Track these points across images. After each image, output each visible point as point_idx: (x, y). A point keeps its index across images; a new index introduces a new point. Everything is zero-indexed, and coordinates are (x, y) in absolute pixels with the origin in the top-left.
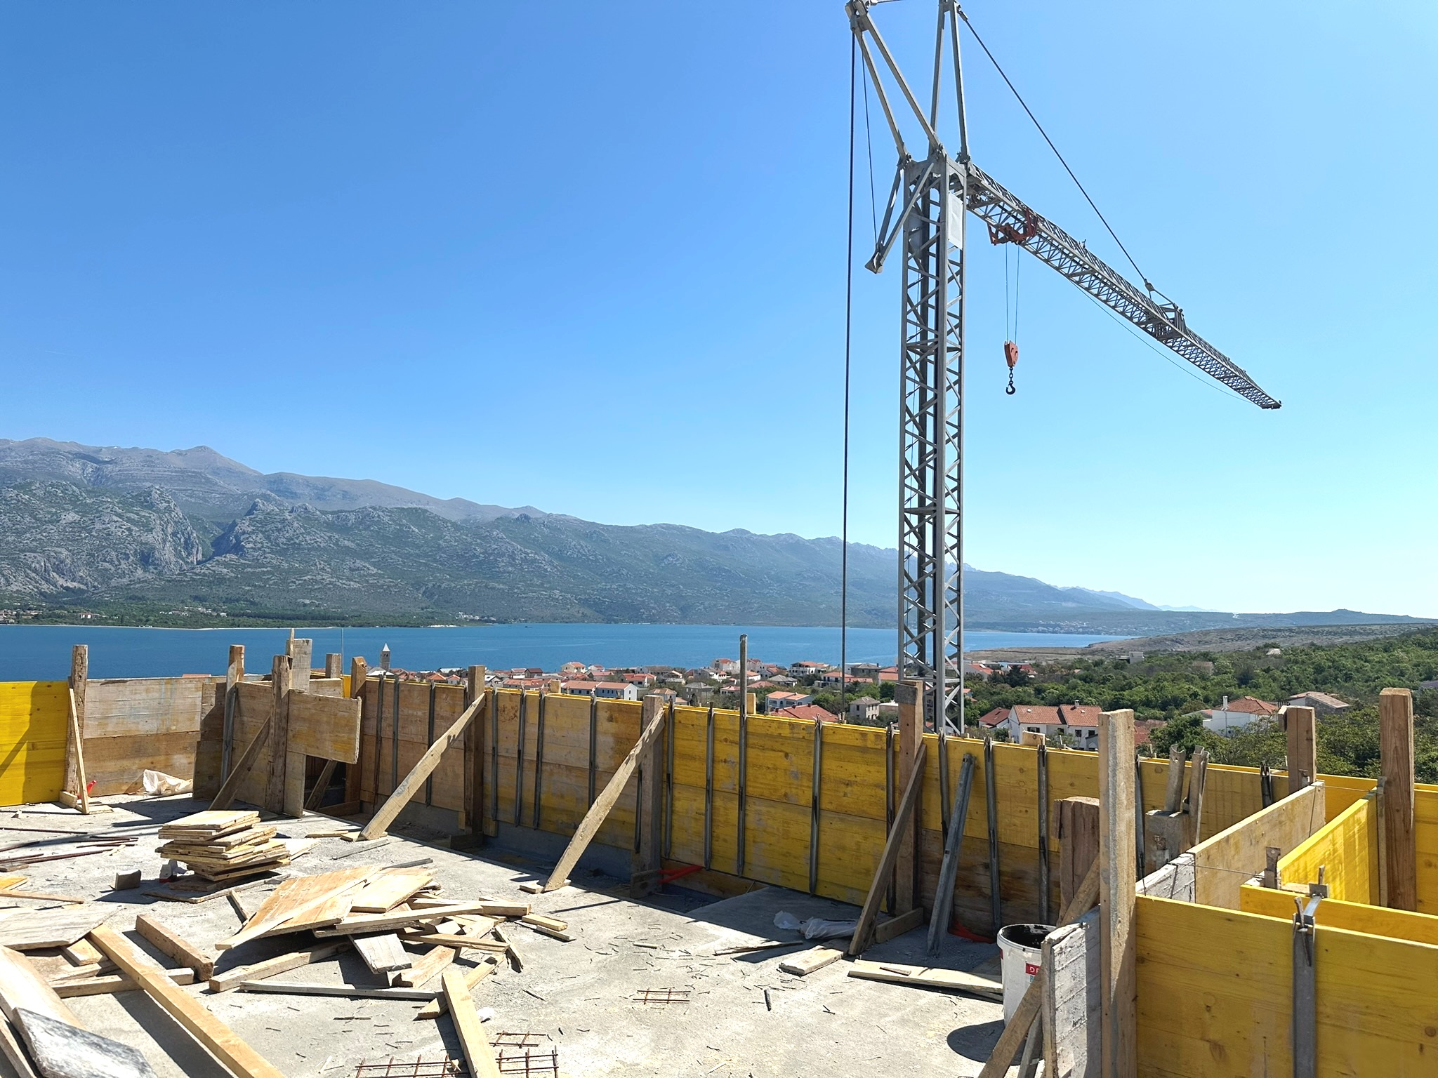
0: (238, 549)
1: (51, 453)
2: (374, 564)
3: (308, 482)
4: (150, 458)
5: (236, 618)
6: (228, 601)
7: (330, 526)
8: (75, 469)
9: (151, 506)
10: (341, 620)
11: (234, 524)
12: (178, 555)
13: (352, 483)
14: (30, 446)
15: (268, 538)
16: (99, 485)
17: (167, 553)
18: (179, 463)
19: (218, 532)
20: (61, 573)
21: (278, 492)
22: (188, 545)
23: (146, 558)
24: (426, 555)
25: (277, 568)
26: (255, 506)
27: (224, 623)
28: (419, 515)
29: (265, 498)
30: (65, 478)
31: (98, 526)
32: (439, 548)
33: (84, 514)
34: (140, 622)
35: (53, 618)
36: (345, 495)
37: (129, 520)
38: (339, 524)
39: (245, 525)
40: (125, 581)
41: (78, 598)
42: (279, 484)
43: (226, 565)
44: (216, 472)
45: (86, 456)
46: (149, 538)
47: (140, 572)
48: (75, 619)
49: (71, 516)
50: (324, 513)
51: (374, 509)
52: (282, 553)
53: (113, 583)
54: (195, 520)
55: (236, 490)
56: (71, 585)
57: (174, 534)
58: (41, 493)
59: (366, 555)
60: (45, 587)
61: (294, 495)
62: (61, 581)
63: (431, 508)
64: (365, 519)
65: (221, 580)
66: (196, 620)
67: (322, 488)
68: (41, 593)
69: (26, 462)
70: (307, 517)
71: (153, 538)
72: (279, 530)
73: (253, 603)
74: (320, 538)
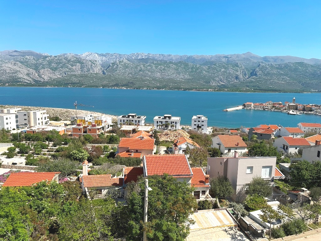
0: (256, 75)
1: (220, 57)
2: (288, 77)
3: (272, 58)
4: (238, 56)
5: (255, 90)
6: (253, 86)
7: (277, 68)
8: (224, 60)
9: (238, 66)
10: (279, 91)
11: (255, 69)
12: (243, 77)
13: (283, 57)
14: (216, 56)
15: (262, 72)
16: (228, 63)
17: (241, 76)
18: (243, 56)
19: (251, 71)
20: (221, 82)
21: (265, 61)
22: (245, 74)
23: (237, 78)
24: (302, 74)
25: (264, 79)
26: (260, 64)
27: (253, 91)
28: (301, 64)
29: (262, 62)
30: (222, 62)
31: (228, 71)
32: (306, 72)
33: (225, 69)
34: (236, 91)
35: (220, 90)
36: (281, 60)
37: (234, 70)
38: (280, 67)
39: (257, 69)
40: (233, 82)
41: (224, 86)
42: (265, 59)
43: (253, 78)
44: (251, 57)
45: (226, 57)
46: (237, 73)
47: (236, 80)
48: (224, 91)
49: (223, 70)
50: (276, 65)
51: (289, 63)
52: (266, 75)
53: (231, 83)
54: (247, 69)
55: (255, 61)
56: (223, 84)
57: (242, 72)
58: (218, 65)
59: (286, 75)
60: (219, 84)
61: (269, 61)
62: (221, 83)
63: (305, 62)
64: (286, 66)
65: (252, 82)
66: (247, 91)
67: (275, 59)
68: (218, 86)
69: (215, 59)
70: (272, 66)
71: (238, 73)
72: (265, 70)
73: (259, 87)
74: (275, 71)
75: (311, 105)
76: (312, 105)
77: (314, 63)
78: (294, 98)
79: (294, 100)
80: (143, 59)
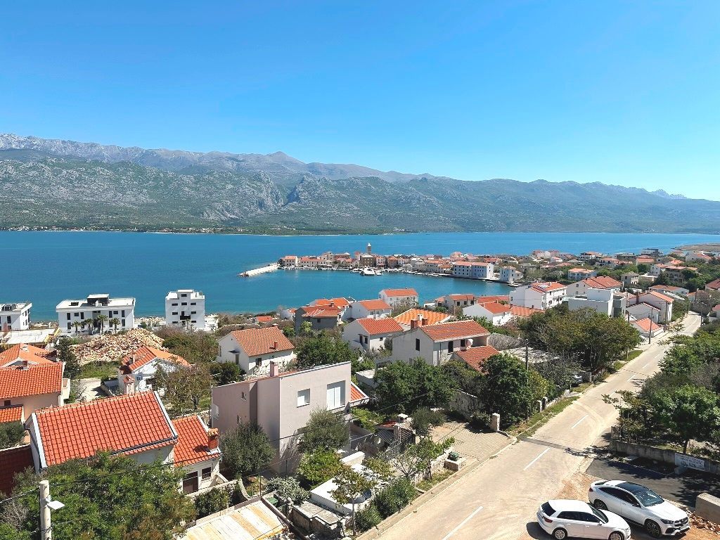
0: (297, 199)
1: (219, 158)
2: (355, 205)
3: (325, 167)
4: (259, 159)
5: (299, 231)
6: (296, 223)
7: (336, 187)
8: (229, 165)
9: (260, 180)
10: (343, 231)
11: (296, 188)
12: (274, 203)
13: (344, 166)
14: (211, 155)
15: (310, 193)
16: (239, 171)
17: (269, 202)
18: (270, 160)
19: (289, 192)
20: (228, 212)
21: (313, 172)
22: (277, 198)
23: (261, 204)
24: (378, 200)
25: (314, 208)
26: (303, 178)
27: (295, 233)
28: (375, 180)
29: (307, 174)
30: (226, 169)
31: (241, 190)
32: (385, 197)
33: (234, 185)
34: (261, 233)
35: (228, 231)
36: (342, 172)
37: (253, 187)
38: (340, 186)
39: (300, 188)
40: (254, 215)
41: (236, 222)
42: (313, 168)
43: (293, 207)
44: (286, 163)
45: (233, 159)
46: (262, 195)
47: (259, 210)
48: (236, 232)
49: (230, 186)
50: (333, 181)
51: (355, 178)
52: (316, 200)
53: (249, 216)
54: (279, 187)
55: (295, 171)
56: (232, 216)
57: (271, 193)
58: (217, 176)
59: (352, 201)
60: (223, 218)
61: (320, 173)
62: (229, 215)
63: (380, 177)
64: (351, 183)
65: (291, 213)
66: (284, 232)
67: (332, 169)
68: (222, 220)
69: (210, 162)
70: (326, 183)
71: (263, 195)
72: (314, 190)
73: (305, 224)
74: (332, 193)
75: (397, 255)
76: (398, 257)
77: (395, 180)
78: (369, 245)
79: (369, 248)
80: (12, 149)
